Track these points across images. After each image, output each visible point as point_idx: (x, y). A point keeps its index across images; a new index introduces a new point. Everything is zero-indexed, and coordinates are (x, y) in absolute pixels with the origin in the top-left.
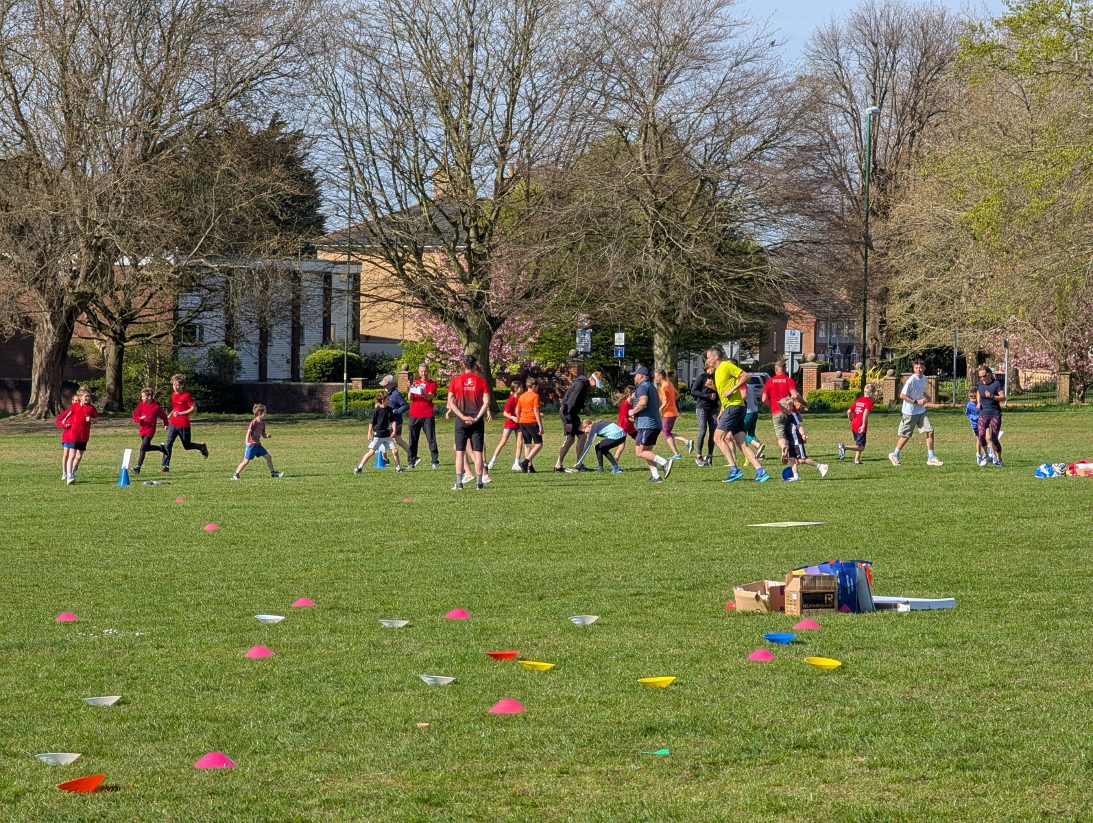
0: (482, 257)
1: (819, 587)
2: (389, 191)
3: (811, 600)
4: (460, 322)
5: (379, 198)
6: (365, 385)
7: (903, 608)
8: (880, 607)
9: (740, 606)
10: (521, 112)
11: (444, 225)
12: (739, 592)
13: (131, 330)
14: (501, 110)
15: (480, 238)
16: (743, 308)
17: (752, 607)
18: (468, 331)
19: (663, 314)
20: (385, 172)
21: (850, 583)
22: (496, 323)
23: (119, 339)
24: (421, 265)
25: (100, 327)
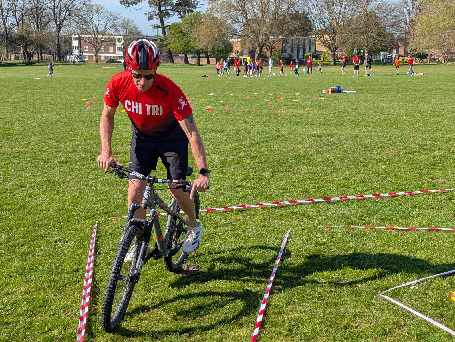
0: (334, 36)
1: (334, 90)
2: (318, 24)
3: (333, 92)
4: (330, 48)
5: (316, 26)
6: (315, 60)
7: (347, 93)
8: (344, 93)
9: (324, 93)
10: (343, 10)
11: (328, 31)
12: (323, 90)
13: (273, 50)
14: (339, 9)
15: (334, 33)
16: (381, 45)
17: (325, 93)
18: (331, 50)
19: (366, 47)
20: (318, 21)
21: (339, 89)
22: (336, 49)
23: (271, 52)
24: (323, 38)
25: (268, 49)
